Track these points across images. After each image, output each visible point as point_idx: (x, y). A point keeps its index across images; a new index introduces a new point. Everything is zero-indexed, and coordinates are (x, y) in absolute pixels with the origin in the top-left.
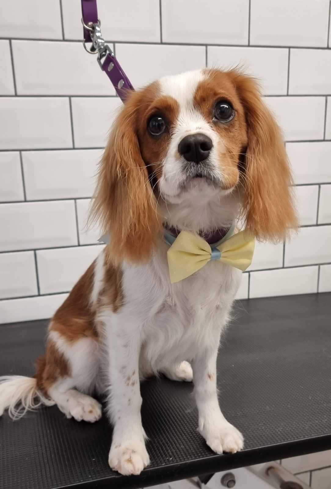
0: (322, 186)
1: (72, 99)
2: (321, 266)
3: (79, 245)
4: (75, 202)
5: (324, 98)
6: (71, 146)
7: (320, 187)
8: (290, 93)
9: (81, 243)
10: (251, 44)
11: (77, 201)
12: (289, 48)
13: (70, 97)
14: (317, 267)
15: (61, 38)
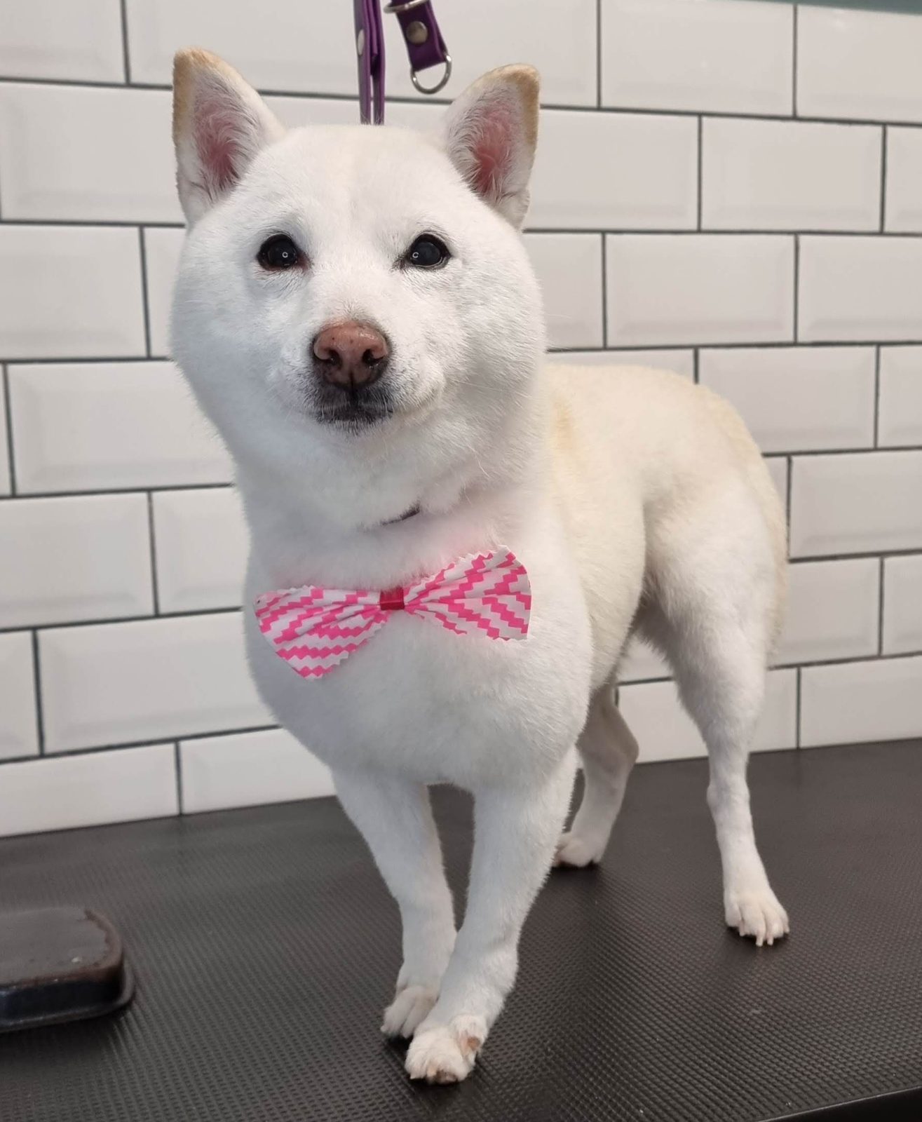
0: (795, 459)
1: (147, 231)
2: (804, 670)
3: (157, 615)
4: (150, 500)
5: (791, 238)
6: (142, 352)
7: (790, 462)
8: (704, 226)
9: (163, 609)
10: (605, 104)
11: (156, 495)
12: (700, 115)
13: (142, 226)
14: (794, 671)
15: (121, 79)
